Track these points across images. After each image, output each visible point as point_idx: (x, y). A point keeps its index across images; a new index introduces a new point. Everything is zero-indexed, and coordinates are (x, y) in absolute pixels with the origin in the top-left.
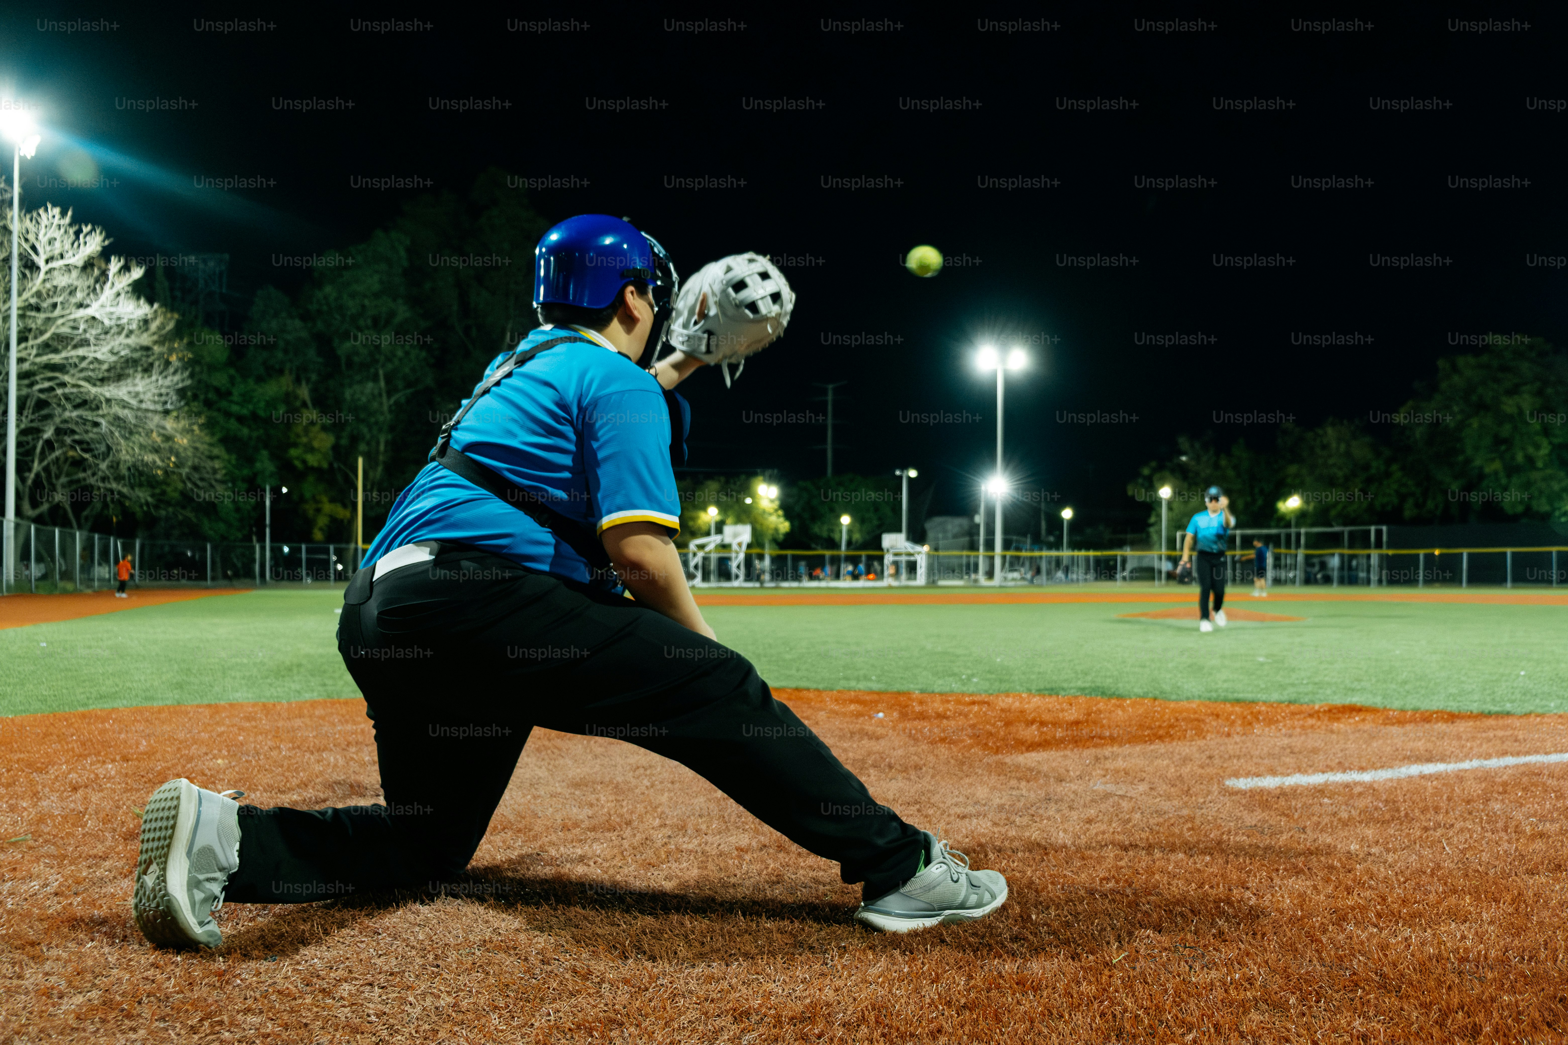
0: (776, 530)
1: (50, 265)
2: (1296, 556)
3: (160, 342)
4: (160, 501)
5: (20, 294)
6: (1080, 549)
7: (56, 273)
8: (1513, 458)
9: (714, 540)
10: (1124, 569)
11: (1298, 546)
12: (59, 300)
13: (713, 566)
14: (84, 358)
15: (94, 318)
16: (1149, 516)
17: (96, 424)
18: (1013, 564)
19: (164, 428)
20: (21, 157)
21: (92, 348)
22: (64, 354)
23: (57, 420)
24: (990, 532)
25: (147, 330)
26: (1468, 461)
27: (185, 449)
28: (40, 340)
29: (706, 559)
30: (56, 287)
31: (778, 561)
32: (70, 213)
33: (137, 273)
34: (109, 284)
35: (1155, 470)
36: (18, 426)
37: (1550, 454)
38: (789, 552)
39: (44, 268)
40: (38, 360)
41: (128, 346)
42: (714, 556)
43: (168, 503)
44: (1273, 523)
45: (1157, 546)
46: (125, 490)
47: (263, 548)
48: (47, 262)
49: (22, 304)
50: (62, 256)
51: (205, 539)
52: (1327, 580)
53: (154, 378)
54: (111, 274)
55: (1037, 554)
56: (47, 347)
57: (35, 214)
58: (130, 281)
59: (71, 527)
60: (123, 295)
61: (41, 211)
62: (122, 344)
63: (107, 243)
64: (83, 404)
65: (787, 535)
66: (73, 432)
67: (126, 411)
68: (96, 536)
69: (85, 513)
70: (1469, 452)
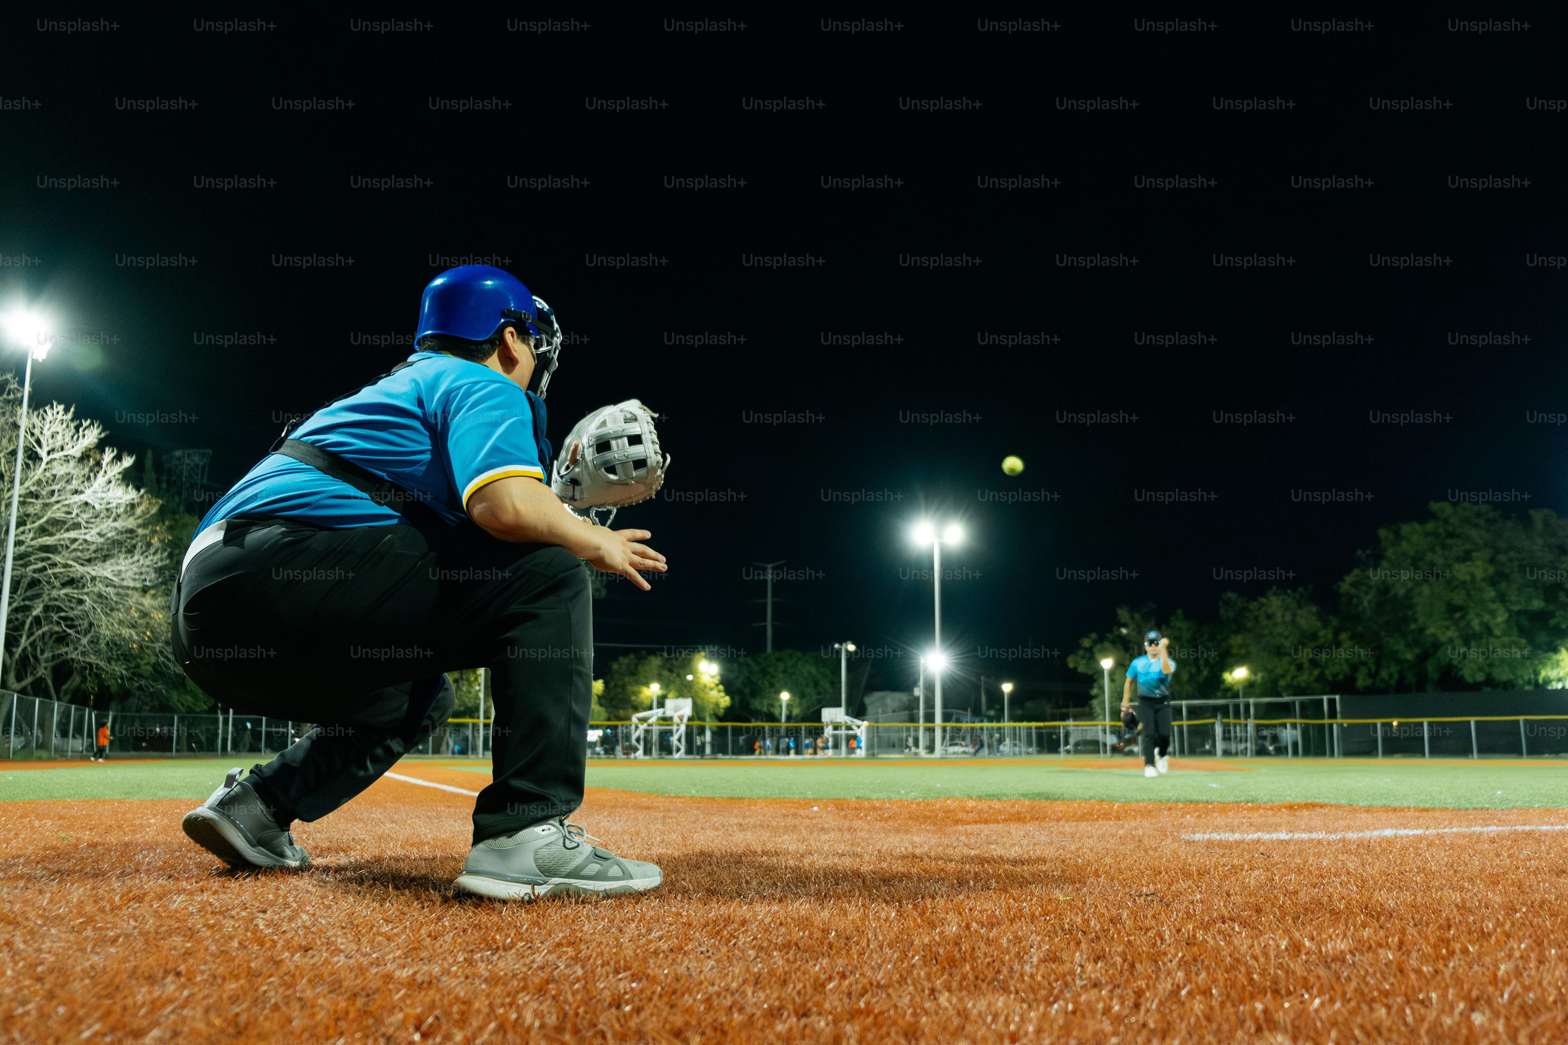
0: (717, 705)
1: (52, 456)
2: (1246, 725)
3: (144, 526)
4: (134, 674)
5: (22, 483)
6: (1021, 720)
7: (55, 463)
8: (1468, 625)
9: (655, 714)
10: (1067, 743)
11: (1247, 716)
12: (56, 487)
13: (655, 738)
14: (75, 540)
15: (86, 504)
16: (1092, 688)
17: (81, 602)
18: (954, 738)
19: (142, 605)
20: (33, 360)
21: (83, 531)
22: (57, 537)
23: (45, 598)
24: (930, 704)
25: (133, 514)
26: (1421, 630)
27: (160, 624)
28: (37, 524)
29: (647, 731)
30: (55, 476)
31: (719, 734)
32: (72, 410)
33: (128, 462)
34: (102, 473)
35: (1095, 642)
36: (10, 604)
37: (1507, 622)
38: (729, 724)
39: (46, 458)
40: (34, 543)
41: (116, 529)
42: (656, 729)
43: (141, 676)
44: (1220, 694)
45: (1101, 717)
46: (102, 664)
47: (226, 722)
48: (49, 453)
49: (23, 492)
50: (62, 449)
51: (172, 710)
52: (1281, 751)
53: (136, 558)
54: (104, 463)
55: (978, 725)
56: (43, 531)
57: (41, 411)
58: (121, 470)
59: (51, 699)
60: (113, 482)
61: (47, 408)
62: (109, 527)
63: (103, 435)
64: (71, 582)
65: (729, 710)
66: (59, 609)
67: (109, 589)
68: (73, 707)
69: (64, 687)
70: (1421, 620)
